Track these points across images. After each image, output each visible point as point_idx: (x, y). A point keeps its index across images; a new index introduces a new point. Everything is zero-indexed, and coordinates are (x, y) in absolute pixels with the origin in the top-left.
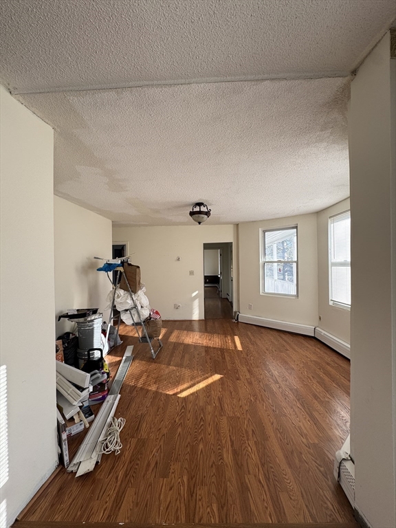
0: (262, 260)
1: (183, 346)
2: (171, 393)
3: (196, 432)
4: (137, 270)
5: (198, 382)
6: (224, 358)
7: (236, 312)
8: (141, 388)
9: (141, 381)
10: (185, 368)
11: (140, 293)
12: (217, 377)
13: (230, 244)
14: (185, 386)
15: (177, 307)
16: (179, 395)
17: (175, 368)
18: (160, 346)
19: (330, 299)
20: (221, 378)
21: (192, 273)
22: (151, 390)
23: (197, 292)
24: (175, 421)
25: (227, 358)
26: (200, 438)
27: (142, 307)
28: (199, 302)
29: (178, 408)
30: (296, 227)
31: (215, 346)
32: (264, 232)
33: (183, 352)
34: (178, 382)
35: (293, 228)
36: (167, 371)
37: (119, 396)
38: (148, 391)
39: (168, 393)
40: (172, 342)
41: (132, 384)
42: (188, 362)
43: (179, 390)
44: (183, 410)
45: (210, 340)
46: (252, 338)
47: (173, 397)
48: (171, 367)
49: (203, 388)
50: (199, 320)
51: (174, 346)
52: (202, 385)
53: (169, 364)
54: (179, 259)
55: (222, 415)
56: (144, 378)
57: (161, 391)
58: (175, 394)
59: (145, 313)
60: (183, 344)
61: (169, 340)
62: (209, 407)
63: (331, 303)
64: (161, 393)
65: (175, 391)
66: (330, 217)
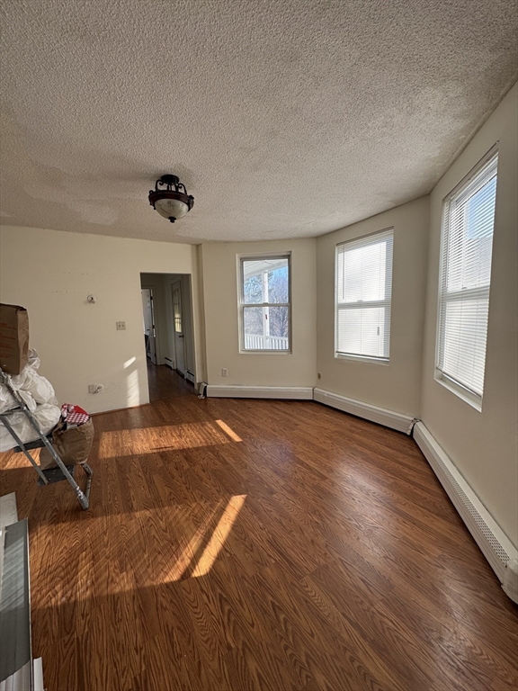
0: (240, 303)
1: (136, 460)
2: (174, 576)
3: (286, 648)
4: (20, 314)
5: (214, 525)
6: (225, 463)
7: (200, 384)
8: (94, 601)
9: (83, 578)
10: (170, 505)
11: (28, 371)
12: (237, 501)
13: (188, 276)
14: (194, 545)
15: (94, 391)
16: (196, 574)
17: (147, 513)
18: (88, 474)
19: (336, 350)
20: (246, 500)
21: (120, 326)
22: (122, 593)
23: (133, 359)
24: (229, 648)
25: (230, 460)
26: (304, 659)
27: (38, 404)
28: (139, 376)
29: (212, 607)
30: (289, 257)
31: (196, 446)
32: (242, 260)
33: (145, 473)
34: (173, 545)
35: (284, 257)
36: (134, 528)
37: (38, 663)
38: (115, 600)
39: (167, 580)
40: (110, 460)
41: (58, 599)
42: (167, 490)
43: (188, 561)
44: (227, 608)
45: (180, 436)
46: (242, 417)
47: (184, 583)
48: (138, 514)
49: (230, 534)
50: (141, 407)
51: (119, 466)
52: (223, 530)
53: (130, 509)
54: (92, 300)
55: (300, 578)
56: (85, 567)
57: (148, 583)
58: (186, 574)
59: (51, 416)
60: (133, 456)
61: (101, 457)
62: (267, 569)
63: (336, 355)
64: (152, 588)
65: (181, 565)
66: (337, 245)
